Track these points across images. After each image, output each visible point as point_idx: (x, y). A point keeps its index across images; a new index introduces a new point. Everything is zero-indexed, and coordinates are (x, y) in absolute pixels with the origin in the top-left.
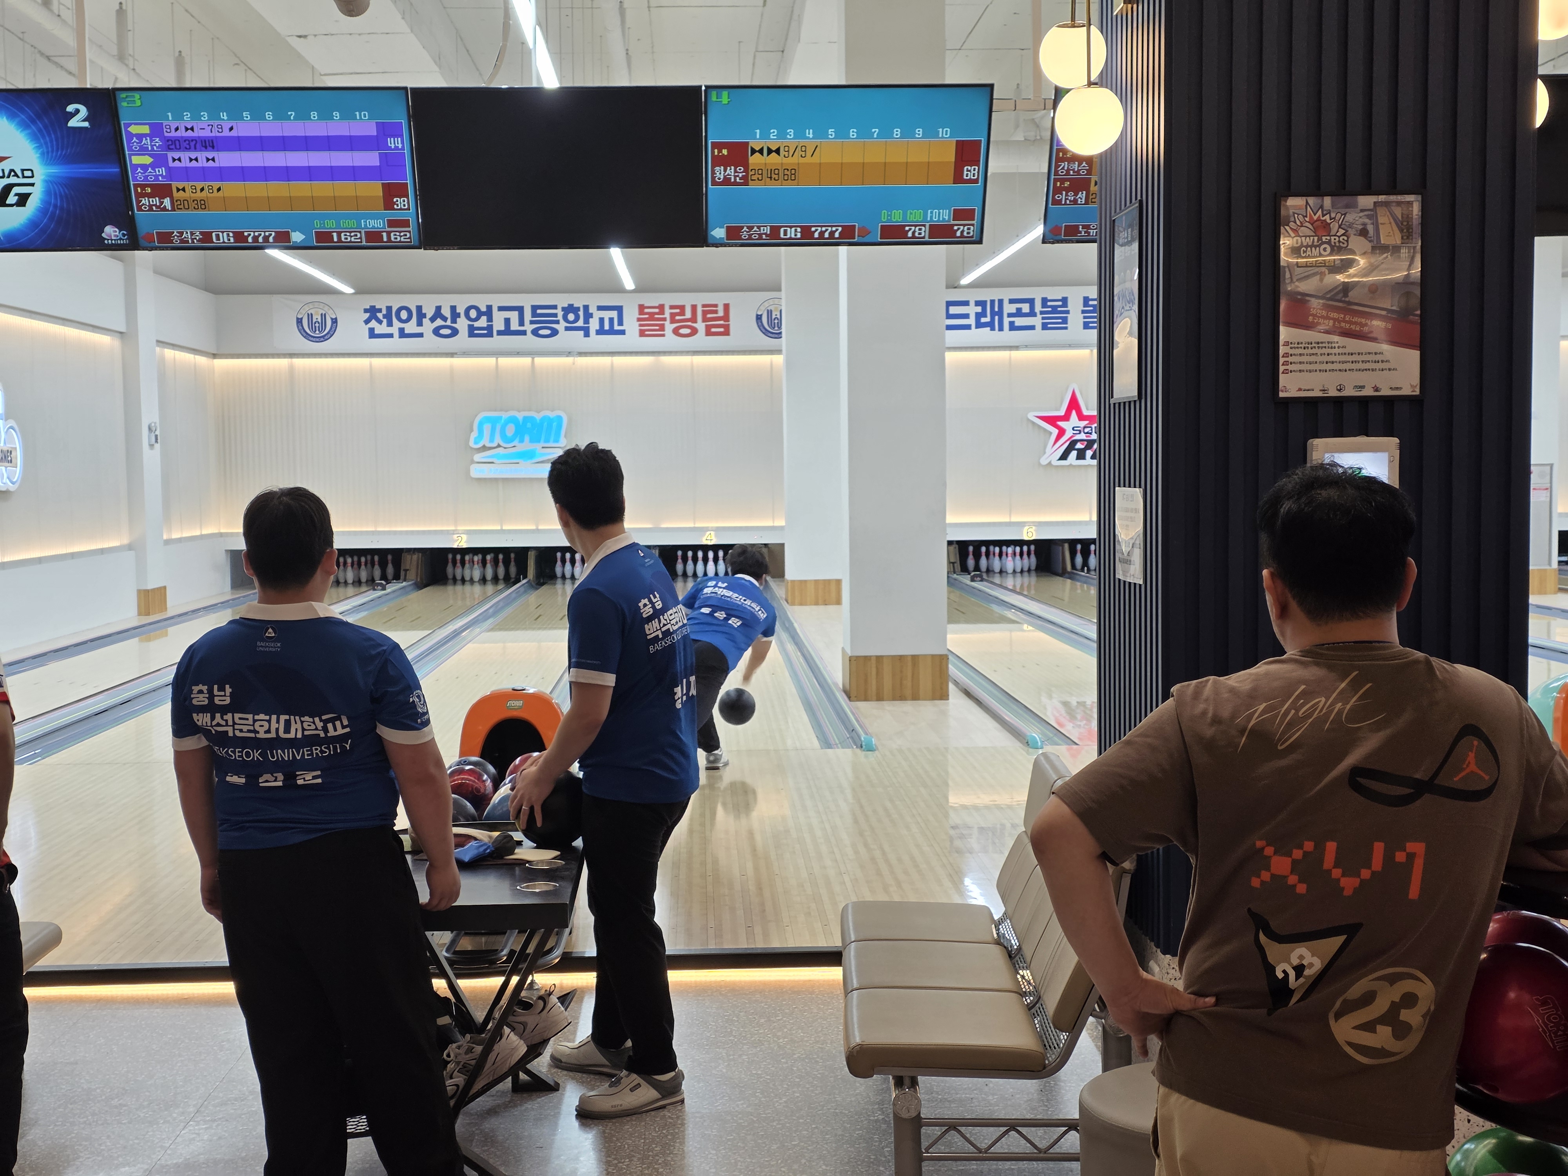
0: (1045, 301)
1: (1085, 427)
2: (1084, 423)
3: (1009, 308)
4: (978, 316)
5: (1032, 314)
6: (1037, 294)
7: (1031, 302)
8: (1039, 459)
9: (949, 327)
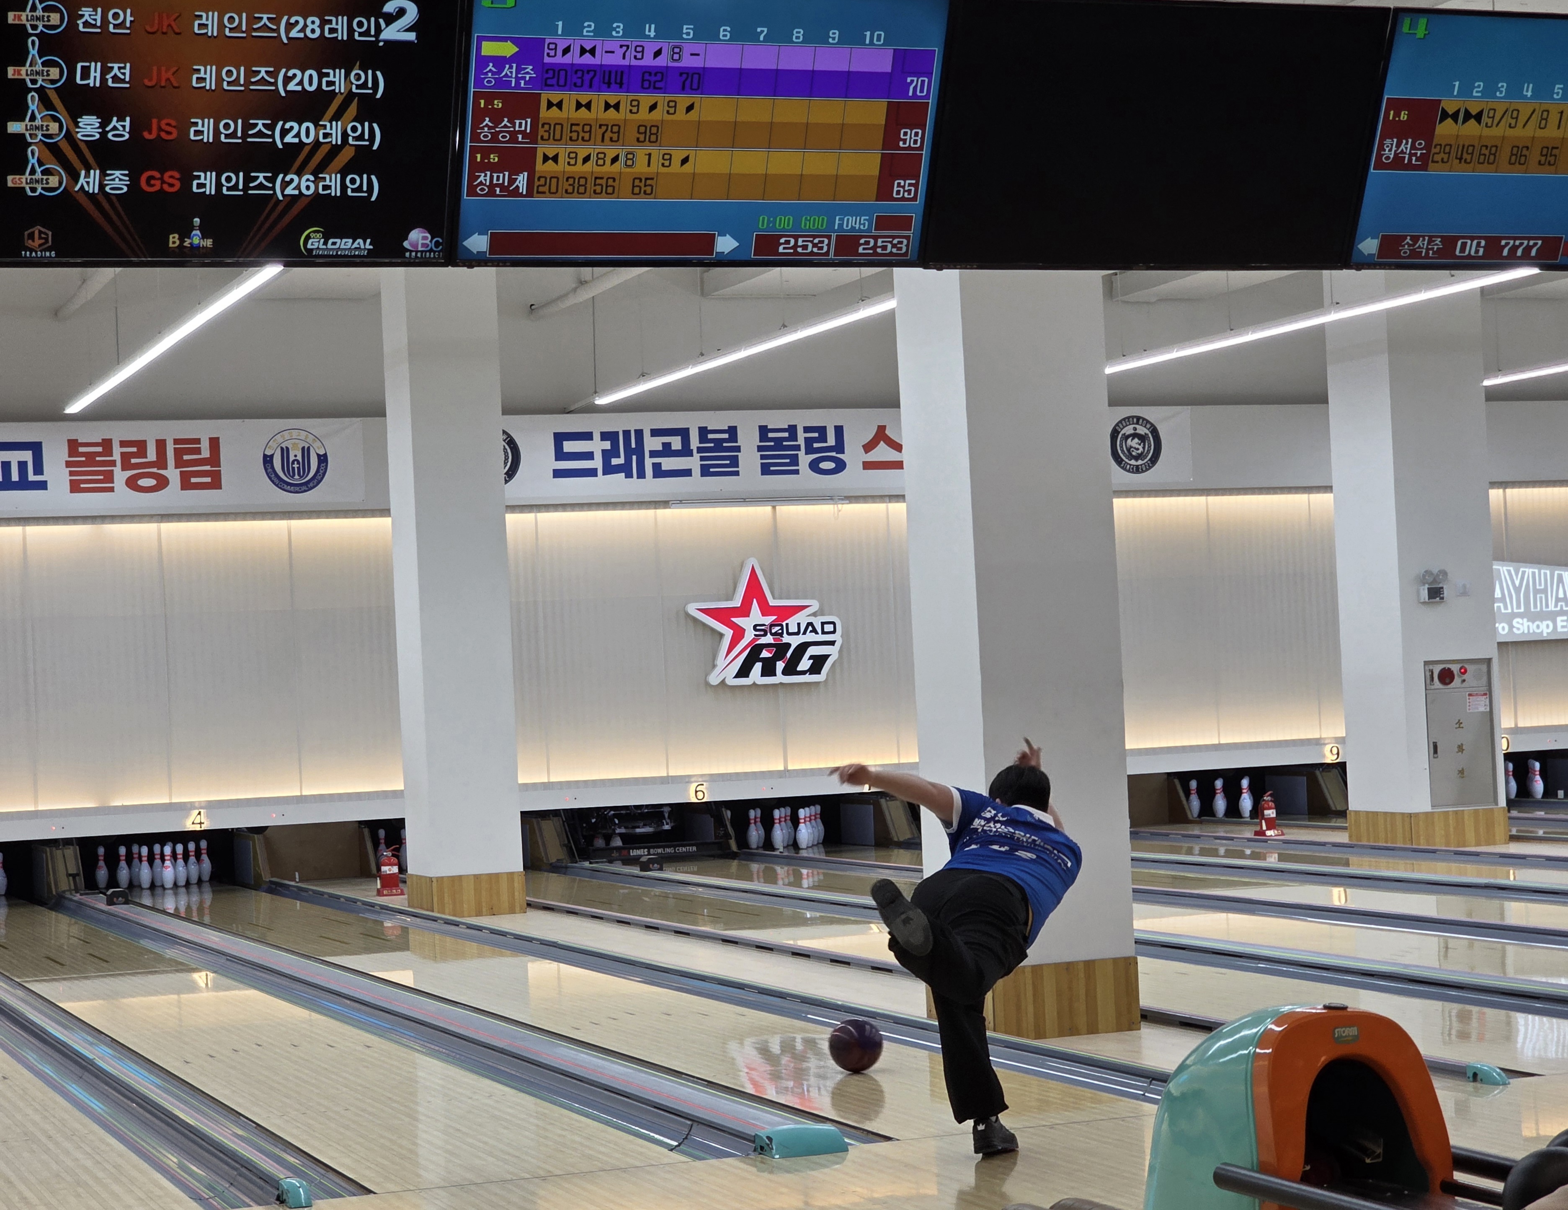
0: (703, 432)
1: (772, 625)
2: (768, 620)
3: (652, 444)
4: (607, 455)
5: (686, 451)
6: (692, 421)
7: (684, 433)
8: (707, 675)
9: (558, 474)
